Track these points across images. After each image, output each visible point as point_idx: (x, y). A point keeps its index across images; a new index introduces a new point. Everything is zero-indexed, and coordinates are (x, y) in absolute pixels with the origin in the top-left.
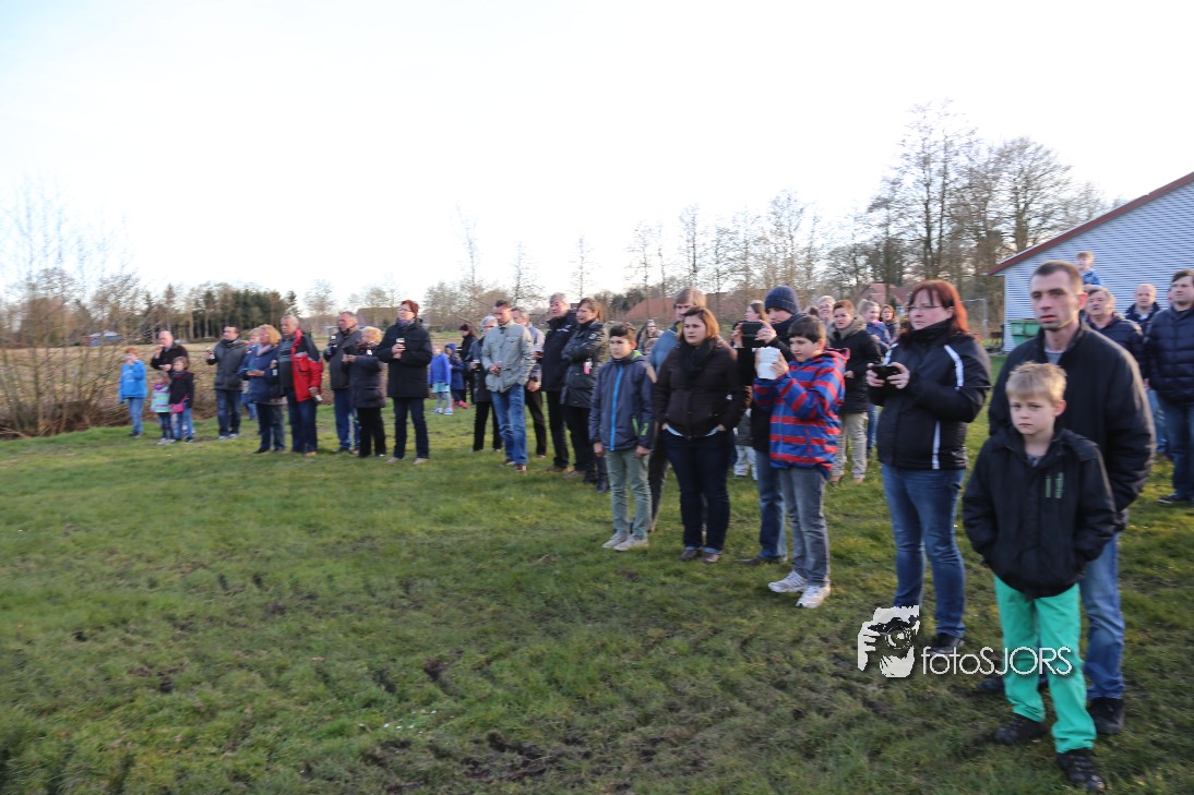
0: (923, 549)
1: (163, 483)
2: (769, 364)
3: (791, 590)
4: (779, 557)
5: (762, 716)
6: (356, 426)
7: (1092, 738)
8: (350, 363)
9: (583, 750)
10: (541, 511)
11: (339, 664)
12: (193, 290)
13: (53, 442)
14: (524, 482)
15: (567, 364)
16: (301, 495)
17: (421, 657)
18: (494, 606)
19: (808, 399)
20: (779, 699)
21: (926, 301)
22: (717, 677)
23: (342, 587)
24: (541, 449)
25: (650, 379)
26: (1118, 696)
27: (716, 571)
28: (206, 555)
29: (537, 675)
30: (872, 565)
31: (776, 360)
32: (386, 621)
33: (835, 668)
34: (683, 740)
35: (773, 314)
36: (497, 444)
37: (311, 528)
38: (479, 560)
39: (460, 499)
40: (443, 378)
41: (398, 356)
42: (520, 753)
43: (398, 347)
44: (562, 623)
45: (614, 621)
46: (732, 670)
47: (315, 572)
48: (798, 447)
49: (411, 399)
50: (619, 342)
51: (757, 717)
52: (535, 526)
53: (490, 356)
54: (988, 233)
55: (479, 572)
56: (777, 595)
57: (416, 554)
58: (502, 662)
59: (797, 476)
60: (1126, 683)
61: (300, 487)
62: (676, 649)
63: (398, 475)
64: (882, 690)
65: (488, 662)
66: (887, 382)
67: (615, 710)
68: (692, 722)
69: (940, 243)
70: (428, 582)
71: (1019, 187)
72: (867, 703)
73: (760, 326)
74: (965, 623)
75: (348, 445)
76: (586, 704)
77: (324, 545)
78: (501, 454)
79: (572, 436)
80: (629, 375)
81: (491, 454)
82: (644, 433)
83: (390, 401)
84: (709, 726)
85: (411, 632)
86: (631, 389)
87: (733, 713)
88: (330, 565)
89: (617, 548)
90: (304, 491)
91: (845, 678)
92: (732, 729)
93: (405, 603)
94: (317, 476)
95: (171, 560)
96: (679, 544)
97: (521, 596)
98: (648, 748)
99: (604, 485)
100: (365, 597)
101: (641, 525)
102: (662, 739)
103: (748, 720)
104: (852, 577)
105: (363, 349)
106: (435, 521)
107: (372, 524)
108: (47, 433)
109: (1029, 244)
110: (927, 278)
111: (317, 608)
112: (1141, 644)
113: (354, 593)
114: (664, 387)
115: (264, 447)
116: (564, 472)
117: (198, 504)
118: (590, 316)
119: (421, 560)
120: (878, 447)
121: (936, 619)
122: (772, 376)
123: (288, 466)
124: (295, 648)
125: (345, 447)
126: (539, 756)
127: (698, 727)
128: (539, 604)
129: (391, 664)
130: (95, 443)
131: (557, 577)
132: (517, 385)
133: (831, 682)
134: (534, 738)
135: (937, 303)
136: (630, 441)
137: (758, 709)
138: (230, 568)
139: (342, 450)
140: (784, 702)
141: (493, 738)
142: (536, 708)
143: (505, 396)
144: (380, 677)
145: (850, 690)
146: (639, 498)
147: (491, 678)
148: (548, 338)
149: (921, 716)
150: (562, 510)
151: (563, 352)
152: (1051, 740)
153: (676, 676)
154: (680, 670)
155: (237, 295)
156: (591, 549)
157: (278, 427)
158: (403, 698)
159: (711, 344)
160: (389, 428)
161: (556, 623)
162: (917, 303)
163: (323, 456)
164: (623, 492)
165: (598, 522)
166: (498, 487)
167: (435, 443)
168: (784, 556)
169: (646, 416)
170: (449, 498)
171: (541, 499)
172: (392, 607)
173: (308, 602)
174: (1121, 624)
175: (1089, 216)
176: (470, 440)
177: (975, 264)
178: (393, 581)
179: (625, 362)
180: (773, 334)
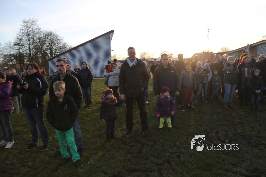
0: (37, 127)
7: (80, 157)
21: (31, 68)
26: (82, 147)
33: (18, 162)
54: (44, 53)
60: (83, 144)
64: (32, 163)
66: (23, 87)
69: (33, 54)
71: (50, 43)
74: (49, 141)
91: (22, 163)
109: (53, 56)
110: (30, 62)
112: (85, 136)
120: (22, 104)
121: (42, 142)
133: (18, 165)
135: (33, 68)
145: (24, 166)
152: (72, 160)
174: (81, 133)
175: (65, 50)
177: (42, 59)
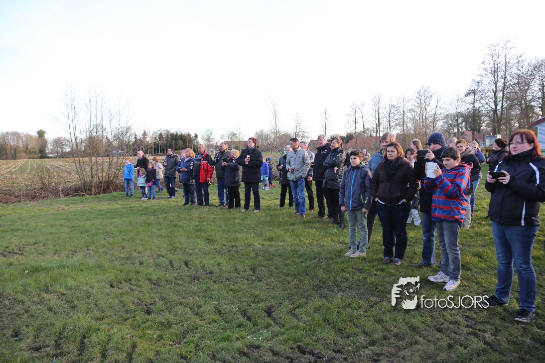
1: (144, 218)
2: (432, 170)
3: (439, 281)
4: (432, 264)
5: (432, 346)
6: (227, 194)
8: (225, 166)
9: (343, 357)
10: (314, 237)
11: (225, 306)
12: (154, 133)
13: (98, 198)
14: (304, 222)
15: (326, 168)
16: (204, 225)
17: (262, 305)
18: (295, 281)
19: (452, 188)
20: (440, 337)
21: (519, 140)
22: (407, 323)
23: (224, 269)
24: (311, 207)
25: (369, 176)
27: (400, 270)
28: (163, 252)
29: (317, 316)
30: (480, 271)
31: (436, 168)
32: (245, 286)
33: (466, 323)
34: (392, 355)
35: (433, 146)
36: (291, 204)
37: (209, 241)
38: (287, 259)
39: (276, 230)
40: (266, 173)
41: (247, 163)
42: (313, 356)
43: (247, 159)
44: (328, 292)
45: (353, 292)
46: (414, 320)
47: (212, 262)
48: (445, 211)
49: (252, 183)
50: (355, 159)
51: (429, 346)
52: (311, 244)
53: (289, 164)
55: (287, 265)
56: (432, 283)
57: (257, 255)
58: (301, 309)
59: (446, 226)
61: (203, 222)
62: (385, 308)
63: (247, 217)
64: (493, 337)
65: (294, 309)
66: (498, 181)
67: (358, 337)
68: (396, 346)
70: (263, 269)
72: (486, 343)
73: (427, 152)
75: (224, 203)
76: (342, 333)
77: (215, 249)
78: (293, 209)
79: (327, 201)
80: (359, 174)
81: (288, 209)
82: (366, 202)
83: (243, 184)
84: (405, 348)
85: (258, 292)
86: (360, 181)
87: (416, 342)
88: (219, 258)
89: (351, 256)
90: (205, 223)
91: (472, 328)
92: (417, 351)
93: (254, 278)
94: (210, 216)
95: (148, 253)
96: (381, 256)
97: (307, 278)
98: (375, 357)
99: (343, 225)
100: (235, 274)
101: (363, 246)
102: (383, 354)
103: (425, 347)
104: (470, 276)
105: (231, 160)
106: (265, 240)
107: (236, 240)
108: (95, 194)
111: (214, 278)
113: (230, 272)
114: (376, 180)
115: (186, 203)
116: (323, 218)
117: (159, 228)
118: (337, 146)
119: (260, 258)
122: (433, 176)
123: (198, 212)
124: (205, 297)
125: (222, 204)
126: (322, 358)
127: (399, 349)
128: (316, 282)
129: (249, 307)
130: (115, 199)
131: (324, 269)
132: (301, 178)
133: (466, 330)
134: (319, 348)
135: (525, 141)
136: (359, 206)
137: (429, 341)
138: (174, 258)
139: (220, 205)
140: (442, 339)
141: (299, 347)
142: (319, 334)
143: (296, 182)
144: (244, 313)
145: (476, 335)
146: (362, 233)
147: (296, 316)
148: (317, 156)
149: (517, 353)
150: (324, 237)
151: (324, 163)
153: (386, 322)
154: (388, 319)
155: (172, 135)
156: (340, 256)
157: (192, 194)
158: (255, 324)
159: (400, 160)
160: (242, 196)
161: (325, 292)
162: (514, 141)
163: (212, 208)
164: (355, 230)
165: (341, 243)
166: (293, 224)
167: (263, 203)
168: (434, 264)
169: (367, 194)
170: (271, 229)
171: (314, 231)
172: (248, 280)
173: (209, 275)
176: (278, 202)
178: (247, 268)
179: (358, 168)
180: (433, 156)
